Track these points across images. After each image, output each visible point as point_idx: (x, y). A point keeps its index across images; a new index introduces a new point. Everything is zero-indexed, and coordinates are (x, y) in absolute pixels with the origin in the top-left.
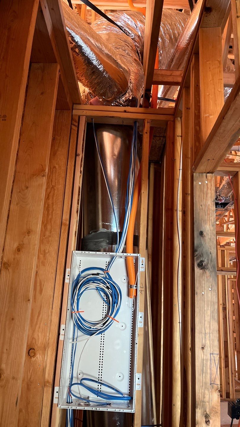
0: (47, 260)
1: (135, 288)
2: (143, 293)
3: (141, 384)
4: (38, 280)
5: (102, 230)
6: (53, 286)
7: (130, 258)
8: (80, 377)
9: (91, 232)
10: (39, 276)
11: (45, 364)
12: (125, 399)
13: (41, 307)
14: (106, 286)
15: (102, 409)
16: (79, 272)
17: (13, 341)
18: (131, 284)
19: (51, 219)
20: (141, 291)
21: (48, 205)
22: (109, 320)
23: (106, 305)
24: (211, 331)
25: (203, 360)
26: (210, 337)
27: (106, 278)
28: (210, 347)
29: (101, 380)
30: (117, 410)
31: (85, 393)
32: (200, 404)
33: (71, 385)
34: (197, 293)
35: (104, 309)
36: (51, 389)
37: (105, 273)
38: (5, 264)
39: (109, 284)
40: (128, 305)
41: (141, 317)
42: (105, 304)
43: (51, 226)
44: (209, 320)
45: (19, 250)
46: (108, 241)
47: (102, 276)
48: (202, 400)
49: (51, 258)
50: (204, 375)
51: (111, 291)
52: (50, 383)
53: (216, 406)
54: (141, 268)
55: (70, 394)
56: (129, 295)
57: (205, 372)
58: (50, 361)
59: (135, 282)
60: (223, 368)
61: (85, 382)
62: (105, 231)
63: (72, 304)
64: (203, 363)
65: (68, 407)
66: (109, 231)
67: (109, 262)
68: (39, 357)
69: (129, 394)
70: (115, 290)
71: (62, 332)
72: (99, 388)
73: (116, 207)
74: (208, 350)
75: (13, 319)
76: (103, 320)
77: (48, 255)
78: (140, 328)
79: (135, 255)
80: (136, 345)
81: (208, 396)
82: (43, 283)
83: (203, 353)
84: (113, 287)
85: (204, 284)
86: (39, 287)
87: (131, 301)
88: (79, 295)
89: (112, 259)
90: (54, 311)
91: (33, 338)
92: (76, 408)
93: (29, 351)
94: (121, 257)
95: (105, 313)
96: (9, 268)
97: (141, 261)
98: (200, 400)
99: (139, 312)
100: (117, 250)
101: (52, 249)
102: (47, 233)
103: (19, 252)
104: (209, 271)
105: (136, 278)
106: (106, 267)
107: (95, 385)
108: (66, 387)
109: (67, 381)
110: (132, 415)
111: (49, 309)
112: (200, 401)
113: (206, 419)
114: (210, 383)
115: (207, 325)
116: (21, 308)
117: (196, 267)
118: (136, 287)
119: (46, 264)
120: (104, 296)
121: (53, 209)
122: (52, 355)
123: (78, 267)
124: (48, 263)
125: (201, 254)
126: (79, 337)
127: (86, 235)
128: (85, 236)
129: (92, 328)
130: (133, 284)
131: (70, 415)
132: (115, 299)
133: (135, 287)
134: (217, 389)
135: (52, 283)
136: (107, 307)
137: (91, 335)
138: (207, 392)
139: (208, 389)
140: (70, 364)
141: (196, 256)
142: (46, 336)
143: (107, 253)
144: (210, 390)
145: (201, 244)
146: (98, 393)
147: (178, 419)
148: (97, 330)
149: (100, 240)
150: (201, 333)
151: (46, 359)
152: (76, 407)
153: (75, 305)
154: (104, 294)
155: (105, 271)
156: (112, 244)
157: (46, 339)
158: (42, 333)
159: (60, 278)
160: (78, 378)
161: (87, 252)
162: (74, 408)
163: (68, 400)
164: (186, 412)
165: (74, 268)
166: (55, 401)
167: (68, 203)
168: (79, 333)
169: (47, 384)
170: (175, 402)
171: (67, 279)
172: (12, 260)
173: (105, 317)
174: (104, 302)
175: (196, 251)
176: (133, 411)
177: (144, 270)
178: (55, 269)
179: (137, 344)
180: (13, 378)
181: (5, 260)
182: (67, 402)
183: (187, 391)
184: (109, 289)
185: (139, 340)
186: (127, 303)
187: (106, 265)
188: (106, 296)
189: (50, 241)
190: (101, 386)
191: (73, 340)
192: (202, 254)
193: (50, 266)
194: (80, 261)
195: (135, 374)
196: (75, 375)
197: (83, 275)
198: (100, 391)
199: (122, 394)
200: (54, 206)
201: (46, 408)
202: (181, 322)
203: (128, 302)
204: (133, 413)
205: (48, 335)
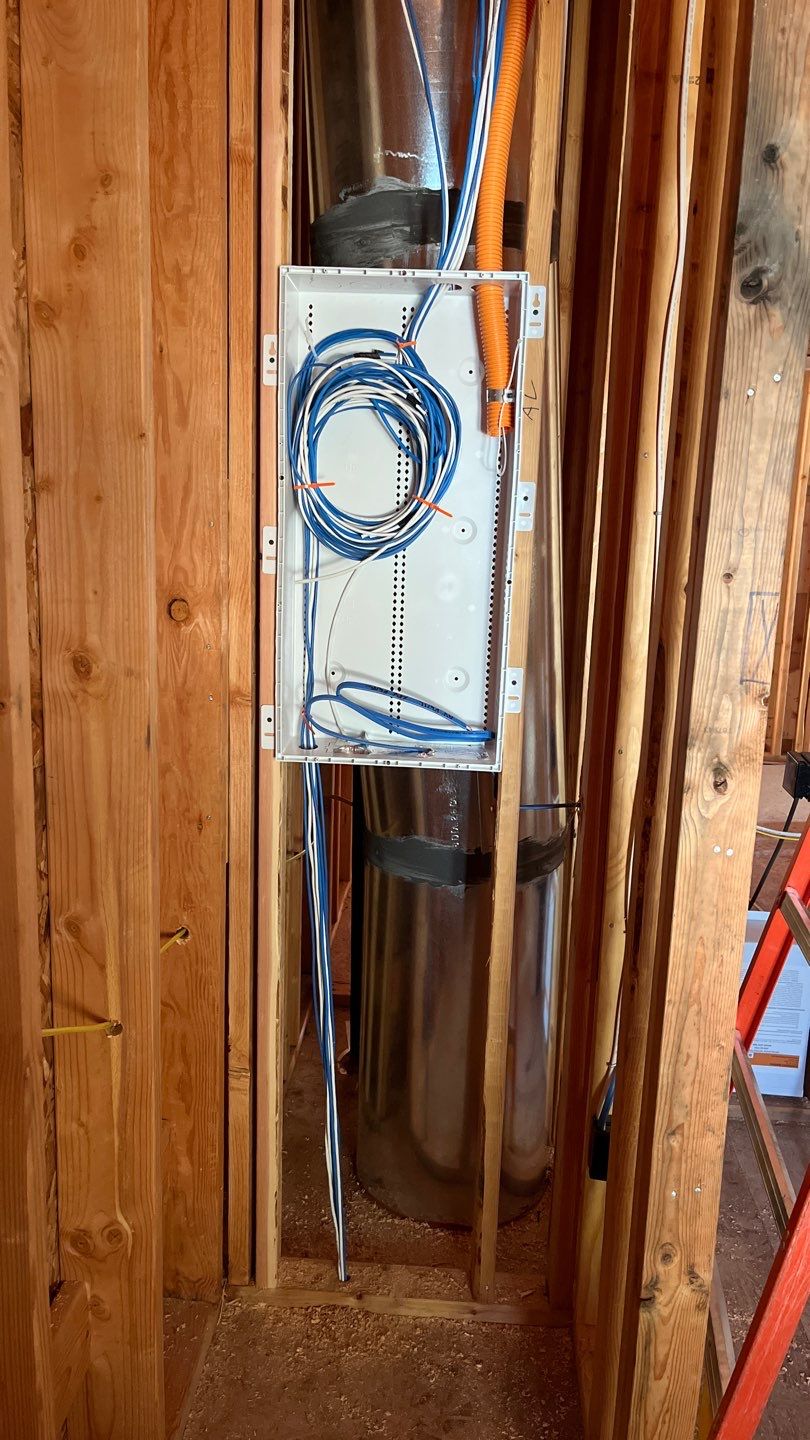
0: (189, 303)
1: (507, 400)
2: (537, 415)
3: (520, 696)
4: (169, 378)
5: (384, 182)
6: (222, 397)
7: (492, 288)
8: (336, 680)
9: (342, 196)
10: (169, 362)
11: (223, 642)
12: (472, 736)
13: (189, 469)
14: (405, 396)
15: (403, 763)
16: (309, 347)
17: (111, 567)
18: (492, 387)
19: (187, 136)
20: (527, 411)
21: (170, 74)
22: (420, 510)
23: (407, 464)
24: (764, 522)
25: (726, 612)
26: (756, 541)
27: (403, 367)
28: (754, 574)
29: (399, 689)
30: (450, 766)
31: (354, 722)
32: (700, 735)
33: (310, 699)
34: (727, 393)
35: (403, 475)
36: (249, 713)
37: (399, 351)
38: (39, 306)
39: (414, 386)
40: (482, 459)
41: (526, 498)
42: (403, 459)
43: (191, 168)
44: (761, 487)
45: (79, 251)
46: (407, 229)
47: (392, 359)
48: (710, 726)
49: (206, 293)
50: (723, 656)
51: (424, 413)
52: (245, 695)
53: (751, 741)
54: (532, 324)
55: (308, 725)
56: (485, 425)
57: (726, 646)
58: (240, 635)
59: (509, 378)
60: (785, 671)
61: (347, 692)
62: (397, 188)
63: (293, 461)
64: (724, 622)
65: (306, 759)
66: (412, 186)
67: (412, 309)
68: (202, 622)
69: (485, 725)
70: (438, 408)
71: (267, 550)
72: (395, 710)
73: (436, 81)
74: (743, 582)
75: (99, 499)
76: (398, 510)
77: (190, 283)
78: (522, 534)
79: (511, 276)
80: (507, 585)
81: (730, 717)
82: (185, 388)
83: (729, 593)
84: (432, 399)
85: (760, 358)
86: (173, 404)
87: (493, 444)
88: (315, 430)
89: (425, 297)
90: (234, 483)
91: (177, 568)
92: (330, 760)
93: (170, 605)
94: (458, 287)
95: (406, 487)
96: (56, 323)
97: (530, 299)
98: (704, 725)
99: (519, 482)
100: (443, 259)
101: (206, 260)
102: (180, 197)
103: (82, 259)
104: (781, 308)
105: (510, 365)
106: (403, 329)
107: (381, 703)
108: (295, 709)
109: (297, 692)
110: (494, 779)
111: (218, 476)
112: (702, 729)
113: (716, 778)
114: (739, 679)
115: (751, 502)
116: (120, 464)
117: (737, 297)
118: (513, 395)
119: (191, 319)
120: (400, 432)
121: (190, 92)
122: (242, 619)
123: (302, 328)
124: (196, 313)
125: (760, 244)
126: (323, 565)
127: (326, 210)
128: (322, 212)
129: (363, 537)
130: (501, 387)
131: (311, 780)
132: (437, 440)
133: (509, 396)
134: (761, 696)
135: (218, 385)
136: (410, 468)
137: (362, 559)
138: (726, 703)
139: (731, 694)
140: (302, 645)
141: (739, 251)
142: (218, 560)
143: (405, 273)
144: (739, 699)
145: (764, 201)
146: (391, 722)
147: (631, 789)
148: (381, 542)
149: (378, 226)
150: (727, 528)
151: (224, 628)
152: (327, 758)
153: (303, 462)
154: (400, 424)
155: (401, 340)
156: (424, 241)
157: (218, 570)
158: (203, 554)
159: (242, 369)
160: (328, 684)
161: (331, 271)
162: (323, 760)
163: (302, 740)
164: (657, 763)
165: (290, 332)
166: (266, 743)
167: (247, 65)
168: (326, 554)
169: (238, 699)
170: (624, 743)
171: (269, 372)
172: (64, 293)
173: (406, 503)
174: (400, 452)
175: (743, 229)
176: (495, 769)
177: (542, 335)
178: (222, 334)
179: (509, 582)
180: (129, 673)
181: (36, 291)
182: (302, 747)
183: (663, 709)
184: (417, 406)
185: (519, 570)
186: (478, 454)
187: (405, 322)
188: (408, 432)
189: (194, 227)
190: (399, 704)
191: (306, 576)
192: (764, 239)
193: (205, 326)
194: (311, 307)
195: (503, 671)
196: (318, 674)
197: (323, 357)
198: (398, 717)
199: (463, 725)
200: (193, 78)
201: (242, 762)
202: (660, 509)
203: (482, 450)
204: (497, 774)
205: (222, 558)
